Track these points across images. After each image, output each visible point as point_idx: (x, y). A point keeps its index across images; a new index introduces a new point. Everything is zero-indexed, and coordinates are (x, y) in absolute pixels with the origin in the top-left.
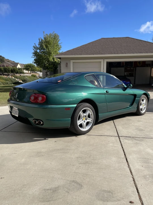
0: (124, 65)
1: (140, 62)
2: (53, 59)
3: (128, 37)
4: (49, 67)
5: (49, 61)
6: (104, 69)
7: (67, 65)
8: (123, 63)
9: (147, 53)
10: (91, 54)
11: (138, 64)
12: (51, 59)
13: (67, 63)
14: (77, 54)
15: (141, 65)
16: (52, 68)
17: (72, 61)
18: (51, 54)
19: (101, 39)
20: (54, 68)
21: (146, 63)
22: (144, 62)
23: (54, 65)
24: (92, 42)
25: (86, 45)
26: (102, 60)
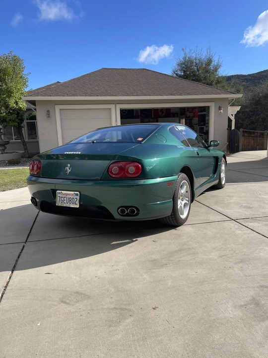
0: (139, 114)
1: (162, 110)
2: (16, 103)
3: (146, 69)
4: (8, 120)
5: (7, 107)
6: (116, 121)
7: (48, 114)
8: (137, 110)
9: (181, 94)
10: (92, 94)
11: (160, 113)
12: (12, 103)
13: (48, 111)
14: (68, 95)
15: (164, 114)
16: (14, 121)
17: (58, 108)
18: (12, 93)
19: (101, 69)
20: (19, 119)
21: (172, 111)
22: (168, 110)
23: (18, 114)
24: (88, 74)
25: (78, 79)
26: (112, 106)
